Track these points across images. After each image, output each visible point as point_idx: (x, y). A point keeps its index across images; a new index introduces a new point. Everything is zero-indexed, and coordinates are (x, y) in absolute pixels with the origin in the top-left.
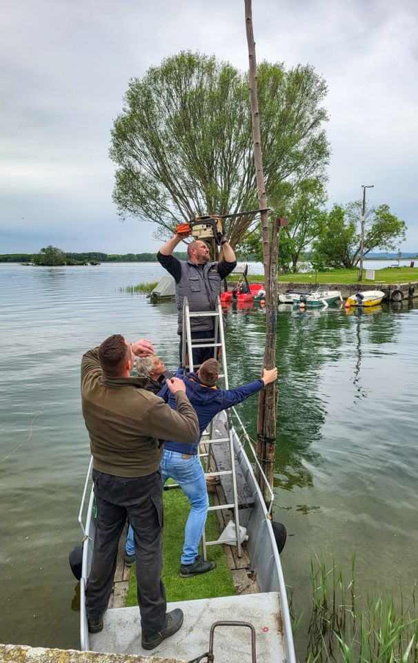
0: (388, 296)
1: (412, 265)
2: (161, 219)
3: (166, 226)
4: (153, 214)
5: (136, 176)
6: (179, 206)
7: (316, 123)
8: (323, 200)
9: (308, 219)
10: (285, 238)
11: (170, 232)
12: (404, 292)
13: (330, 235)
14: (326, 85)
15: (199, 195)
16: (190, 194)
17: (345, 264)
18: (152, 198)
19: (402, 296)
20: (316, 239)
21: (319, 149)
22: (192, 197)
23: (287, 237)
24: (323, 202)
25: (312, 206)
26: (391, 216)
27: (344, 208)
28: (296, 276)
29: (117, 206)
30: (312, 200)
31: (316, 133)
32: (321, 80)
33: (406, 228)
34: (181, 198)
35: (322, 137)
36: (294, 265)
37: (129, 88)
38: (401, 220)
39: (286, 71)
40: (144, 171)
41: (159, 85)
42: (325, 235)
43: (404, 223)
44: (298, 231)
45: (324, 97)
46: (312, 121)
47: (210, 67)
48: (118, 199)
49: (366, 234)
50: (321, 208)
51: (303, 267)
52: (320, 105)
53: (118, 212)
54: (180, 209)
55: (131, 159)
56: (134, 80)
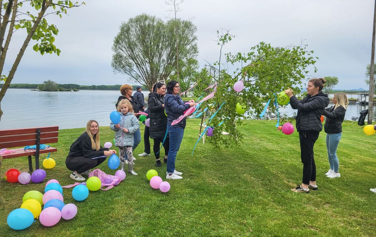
2: (131, 74)
3: (133, 77)
4: (128, 72)
5: (121, 57)
6: (139, 69)
7: (194, 40)
8: (198, 67)
9: (191, 75)
10: (181, 83)
11: (135, 79)
14: (197, 27)
15: (147, 65)
18: (128, 66)
20: (195, 83)
21: (195, 49)
22: (144, 65)
23: (182, 82)
24: (197, 68)
25: (193, 70)
28: (186, 98)
29: (112, 68)
30: (193, 67)
31: (194, 43)
32: (195, 26)
34: (140, 66)
35: (196, 45)
36: (186, 94)
37: (121, 25)
39: (182, 21)
40: (125, 55)
41: (133, 24)
44: (187, 79)
45: (196, 32)
46: (192, 39)
47: (153, 20)
50: (197, 70)
52: (195, 34)
53: (113, 70)
55: (121, 51)
56: (123, 22)
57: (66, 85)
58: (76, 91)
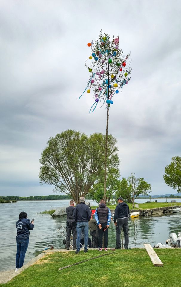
0: (143, 214)
1: (156, 201)
2: (57, 184)
3: (59, 187)
4: (54, 182)
5: (48, 168)
6: (64, 179)
7: (114, 151)
9: (113, 183)
11: (60, 189)
12: (149, 213)
13: (122, 189)
14: (117, 140)
15: (72, 175)
16: (69, 174)
17: (129, 201)
18: (55, 177)
19: (148, 214)
20: (117, 191)
21: (116, 159)
22: (69, 176)
24: (118, 177)
25: (115, 178)
26: (145, 182)
27: (127, 179)
29: (40, 179)
30: (115, 176)
31: (114, 154)
32: (115, 138)
33: (151, 187)
34: (65, 176)
35: (116, 155)
36: (109, 202)
37: (49, 140)
38: (149, 184)
39: (103, 135)
40: (52, 167)
41: (60, 139)
42: (120, 189)
43: (150, 185)
44: (110, 188)
45: (116, 143)
46: (113, 150)
47: (78, 135)
48: (40, 177)
49: (136, 189)
50: (118, 179)
51: (112, 202)
52: (115, 146)
53: (40, 182)
54: (65, 180)
55: (48, 163)
56: (51, 137)
57: (8, 197)
58: (15, 202)
